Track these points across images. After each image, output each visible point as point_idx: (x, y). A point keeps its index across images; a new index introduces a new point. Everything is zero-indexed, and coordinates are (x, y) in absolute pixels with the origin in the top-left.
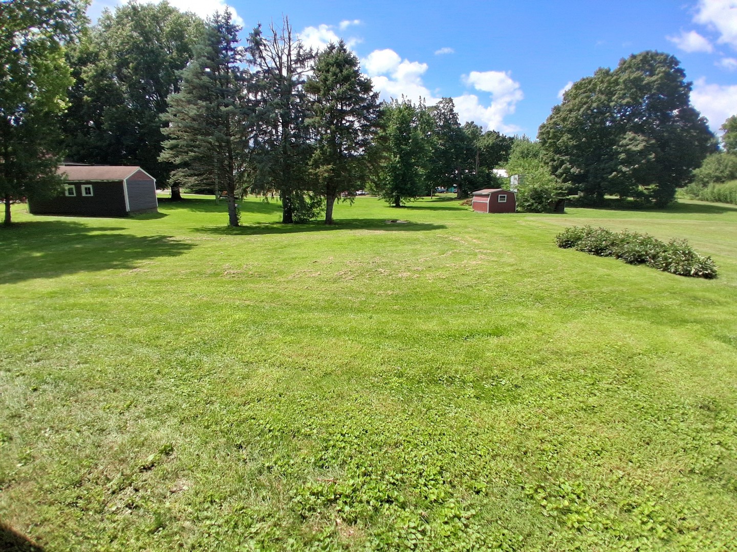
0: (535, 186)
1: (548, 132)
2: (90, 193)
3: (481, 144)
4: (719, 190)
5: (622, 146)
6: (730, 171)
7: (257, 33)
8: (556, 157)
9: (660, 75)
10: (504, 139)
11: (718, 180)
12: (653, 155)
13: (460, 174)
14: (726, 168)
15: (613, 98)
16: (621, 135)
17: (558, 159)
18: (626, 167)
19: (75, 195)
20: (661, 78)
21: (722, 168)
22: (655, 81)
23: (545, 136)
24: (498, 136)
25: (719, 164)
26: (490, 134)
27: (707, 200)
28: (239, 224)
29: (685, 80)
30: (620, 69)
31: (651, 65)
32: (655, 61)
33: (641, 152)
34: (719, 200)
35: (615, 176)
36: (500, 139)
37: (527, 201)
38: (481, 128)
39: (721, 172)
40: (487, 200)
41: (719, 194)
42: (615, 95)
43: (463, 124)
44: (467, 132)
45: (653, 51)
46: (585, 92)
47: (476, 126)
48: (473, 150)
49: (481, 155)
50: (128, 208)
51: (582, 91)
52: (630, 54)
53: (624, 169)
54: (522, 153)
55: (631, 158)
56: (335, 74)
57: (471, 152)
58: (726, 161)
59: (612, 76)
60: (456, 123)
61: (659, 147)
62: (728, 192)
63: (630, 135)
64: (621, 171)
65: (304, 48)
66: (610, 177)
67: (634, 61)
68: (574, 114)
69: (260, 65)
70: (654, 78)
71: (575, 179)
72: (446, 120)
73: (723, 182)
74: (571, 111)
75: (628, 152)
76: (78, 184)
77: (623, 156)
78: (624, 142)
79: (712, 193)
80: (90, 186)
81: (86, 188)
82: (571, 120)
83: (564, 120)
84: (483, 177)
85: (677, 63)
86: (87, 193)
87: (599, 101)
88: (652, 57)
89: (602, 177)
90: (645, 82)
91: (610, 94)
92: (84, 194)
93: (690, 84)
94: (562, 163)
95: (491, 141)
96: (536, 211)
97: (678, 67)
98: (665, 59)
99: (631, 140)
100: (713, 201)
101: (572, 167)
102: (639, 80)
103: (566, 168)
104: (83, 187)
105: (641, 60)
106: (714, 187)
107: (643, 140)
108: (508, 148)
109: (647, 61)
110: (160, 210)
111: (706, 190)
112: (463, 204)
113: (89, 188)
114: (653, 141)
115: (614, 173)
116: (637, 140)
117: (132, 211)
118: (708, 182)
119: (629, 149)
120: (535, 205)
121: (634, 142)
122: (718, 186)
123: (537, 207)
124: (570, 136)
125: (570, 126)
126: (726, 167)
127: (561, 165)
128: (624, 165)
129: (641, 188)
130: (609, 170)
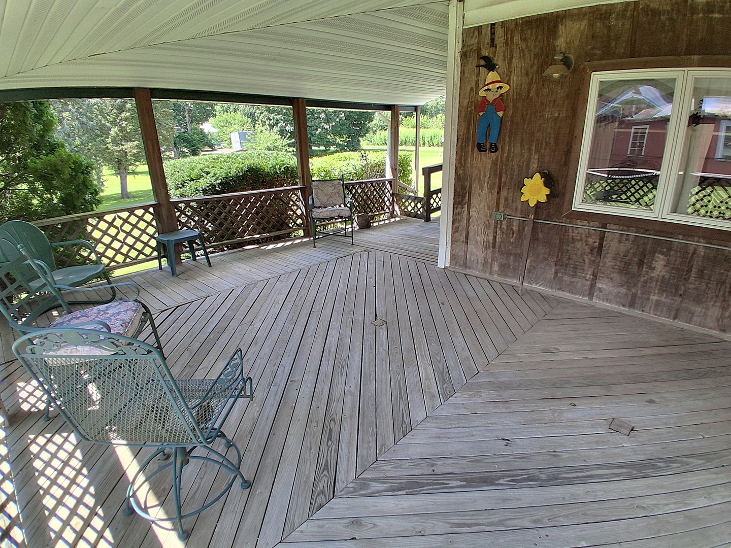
8: (271, 116)
11: (383, 128)
12: (343, 115)
27: (378, 145)
35: (320, 132)
49: (190, 110)
53: (326, 126)
55: (329, 117)
64: (324, 128)
66: (317, 133)
71: (292, 135)
77: (323, 116)
79: (380, 138)
84: (197, 134)
94: (277, 122)
101: (286, 126)
103: (282, 126)
106: (381, 134)
111: (375, 137)
115: (320, 130)
118: (376, 131)
122: (384, 133)
127: (277, 124)
128: (325, 123)
129: (338, 140)
130: (315, 127)
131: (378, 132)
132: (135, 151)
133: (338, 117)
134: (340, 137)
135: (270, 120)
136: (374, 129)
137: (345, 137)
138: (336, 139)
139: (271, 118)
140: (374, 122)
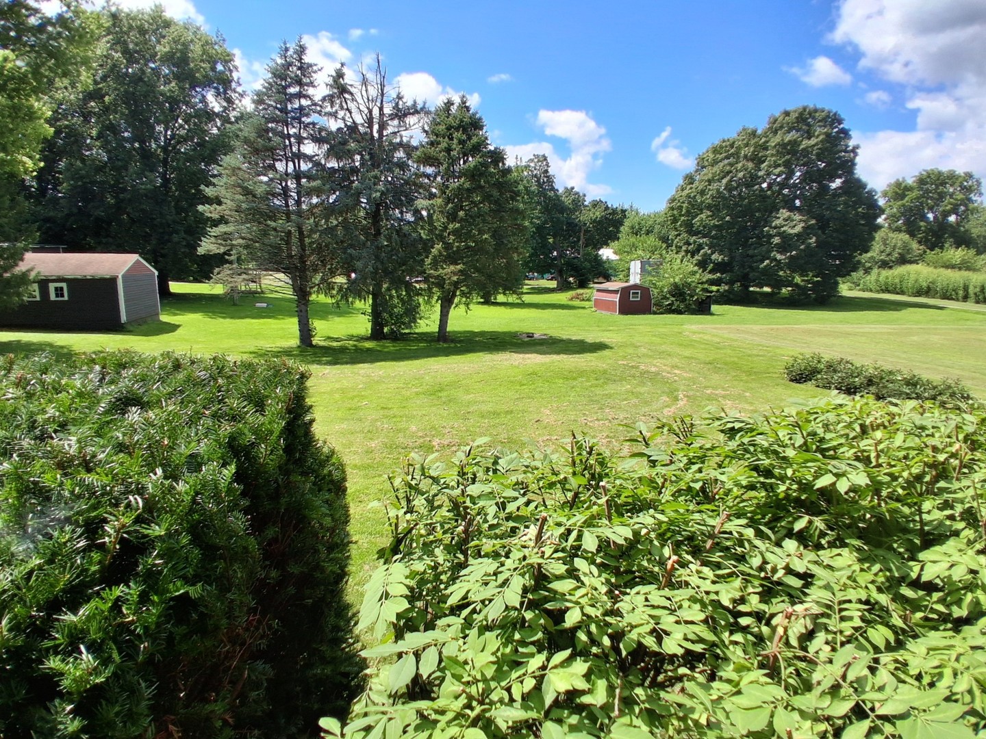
0: (677, 280)
1: (680, 208)
2: (62, 296)
3: (586, 217)
4: (887, 278)
5: (775, 227)
6: (899, 254)
7: (340, 75)
8: (692, 240)
9: (821, 137)
10: (614, 212)
11: (885, 265)
12: (814, 239)
13: (561, 256)
14: (894, 250)
15: (763, 166)
16: (774, 214)
17: (695, 242)
18: (781, 253)
19: (38, 299)
20: (821, 141)
21: (888, 250)
22: (814, 146)
23: (675, 212)
24: (607, 208)
25: (885, 244)
26: (595, 204)
27: (871, 291)
28: (314, 343)
29: (851, 143)
30: (770, 128)
31: (808, 125)
32: (814, 118)
33: (798, 235)
34: (887, 291)
35: (768, 265)
36: (610, 211)
37: (665, 298)
38: (585, 195)
39: (888, 255)
40: (616, 298)
41: (886, 284)
42: (764, 162)
43: (561, 190)
44: (567, 201)
45: (811, 106)
46: (727, 157)
47: (577, 193)
48: (577, 225)
49: (587, 231)
50: (124, 318)
51: (724, 155)
52: (782, 110)
53: (779, 257)
54: (632, 228)
55: (787, 243)
56: (461, 142)
57: (573, 228)
58: (894, 241)
59: (760, 137)
60: (553, 189)
61: (819, 229)
62: (897, 281)
63: (784, 213)
64: (775, 259)
65: (404, 100)
66: (762, 266)
67: (787, 118)
68: (715, 186)
69: (343, 119)
70: (813, 141)
71: (719, 267)
72: (540, 185)
73: (891, 268)
74: (710, 181)
75: (783, 236)
76: (44, 283)
77: (776, 240)
78: (777, 222)
79: (877, 281)
80: (64, 285)
81: (56, 289)
82: (710, 193)
83: (702, 193)
84: (590, 261)
85: (840, 122)
86: (57, 296)
87: (746, 170)
88: (810, 114)
89: (751, 267)
90: (802, 147)
91: (758, 160)
92: (53, 297)
93: (857, 147)
94: (700, 247)
95: (598, 214)
96: (679, 312)
97: (841, 126)
98: (828, 116)
99: (785, 220)
100: (878, 292)
101: (712, 253)
102: (794, 143)
103: (705, 254)
104: (52, 286)
105: (797, 118)
106: (879, 274)
107: (801, 221)
108: (618, 223)
109: (804, 120)
110: (165, 318)
111: (868, 278)
112: (571, 299)
113: (62, 289)
114: (813, 222)
115: (767, 262)
116: (793, 221)
117: (129, 322)
118: (870, 268)
119: (784, 232)
120: (676, 304)
121: (790, 222)
122: (885, 273)
123: (678, 306)
124: (709, 213)
125: (710, 201)
126: (894, 248)
127: (698, 251)
128: (778, 252)
129: (798, 280)
130: (759, 257)
131: (875, 271)
132: (455, 278)
133: (803, 243)
134: (801, 275)
135: (689, 244)
136: (868, 265)
137: (811, 274)
138: (794, 278)
139: (692, 241)
140: (869, 255)
